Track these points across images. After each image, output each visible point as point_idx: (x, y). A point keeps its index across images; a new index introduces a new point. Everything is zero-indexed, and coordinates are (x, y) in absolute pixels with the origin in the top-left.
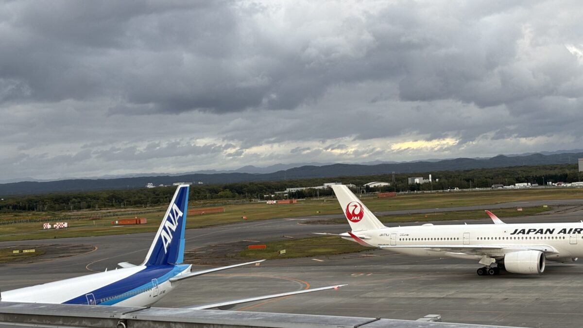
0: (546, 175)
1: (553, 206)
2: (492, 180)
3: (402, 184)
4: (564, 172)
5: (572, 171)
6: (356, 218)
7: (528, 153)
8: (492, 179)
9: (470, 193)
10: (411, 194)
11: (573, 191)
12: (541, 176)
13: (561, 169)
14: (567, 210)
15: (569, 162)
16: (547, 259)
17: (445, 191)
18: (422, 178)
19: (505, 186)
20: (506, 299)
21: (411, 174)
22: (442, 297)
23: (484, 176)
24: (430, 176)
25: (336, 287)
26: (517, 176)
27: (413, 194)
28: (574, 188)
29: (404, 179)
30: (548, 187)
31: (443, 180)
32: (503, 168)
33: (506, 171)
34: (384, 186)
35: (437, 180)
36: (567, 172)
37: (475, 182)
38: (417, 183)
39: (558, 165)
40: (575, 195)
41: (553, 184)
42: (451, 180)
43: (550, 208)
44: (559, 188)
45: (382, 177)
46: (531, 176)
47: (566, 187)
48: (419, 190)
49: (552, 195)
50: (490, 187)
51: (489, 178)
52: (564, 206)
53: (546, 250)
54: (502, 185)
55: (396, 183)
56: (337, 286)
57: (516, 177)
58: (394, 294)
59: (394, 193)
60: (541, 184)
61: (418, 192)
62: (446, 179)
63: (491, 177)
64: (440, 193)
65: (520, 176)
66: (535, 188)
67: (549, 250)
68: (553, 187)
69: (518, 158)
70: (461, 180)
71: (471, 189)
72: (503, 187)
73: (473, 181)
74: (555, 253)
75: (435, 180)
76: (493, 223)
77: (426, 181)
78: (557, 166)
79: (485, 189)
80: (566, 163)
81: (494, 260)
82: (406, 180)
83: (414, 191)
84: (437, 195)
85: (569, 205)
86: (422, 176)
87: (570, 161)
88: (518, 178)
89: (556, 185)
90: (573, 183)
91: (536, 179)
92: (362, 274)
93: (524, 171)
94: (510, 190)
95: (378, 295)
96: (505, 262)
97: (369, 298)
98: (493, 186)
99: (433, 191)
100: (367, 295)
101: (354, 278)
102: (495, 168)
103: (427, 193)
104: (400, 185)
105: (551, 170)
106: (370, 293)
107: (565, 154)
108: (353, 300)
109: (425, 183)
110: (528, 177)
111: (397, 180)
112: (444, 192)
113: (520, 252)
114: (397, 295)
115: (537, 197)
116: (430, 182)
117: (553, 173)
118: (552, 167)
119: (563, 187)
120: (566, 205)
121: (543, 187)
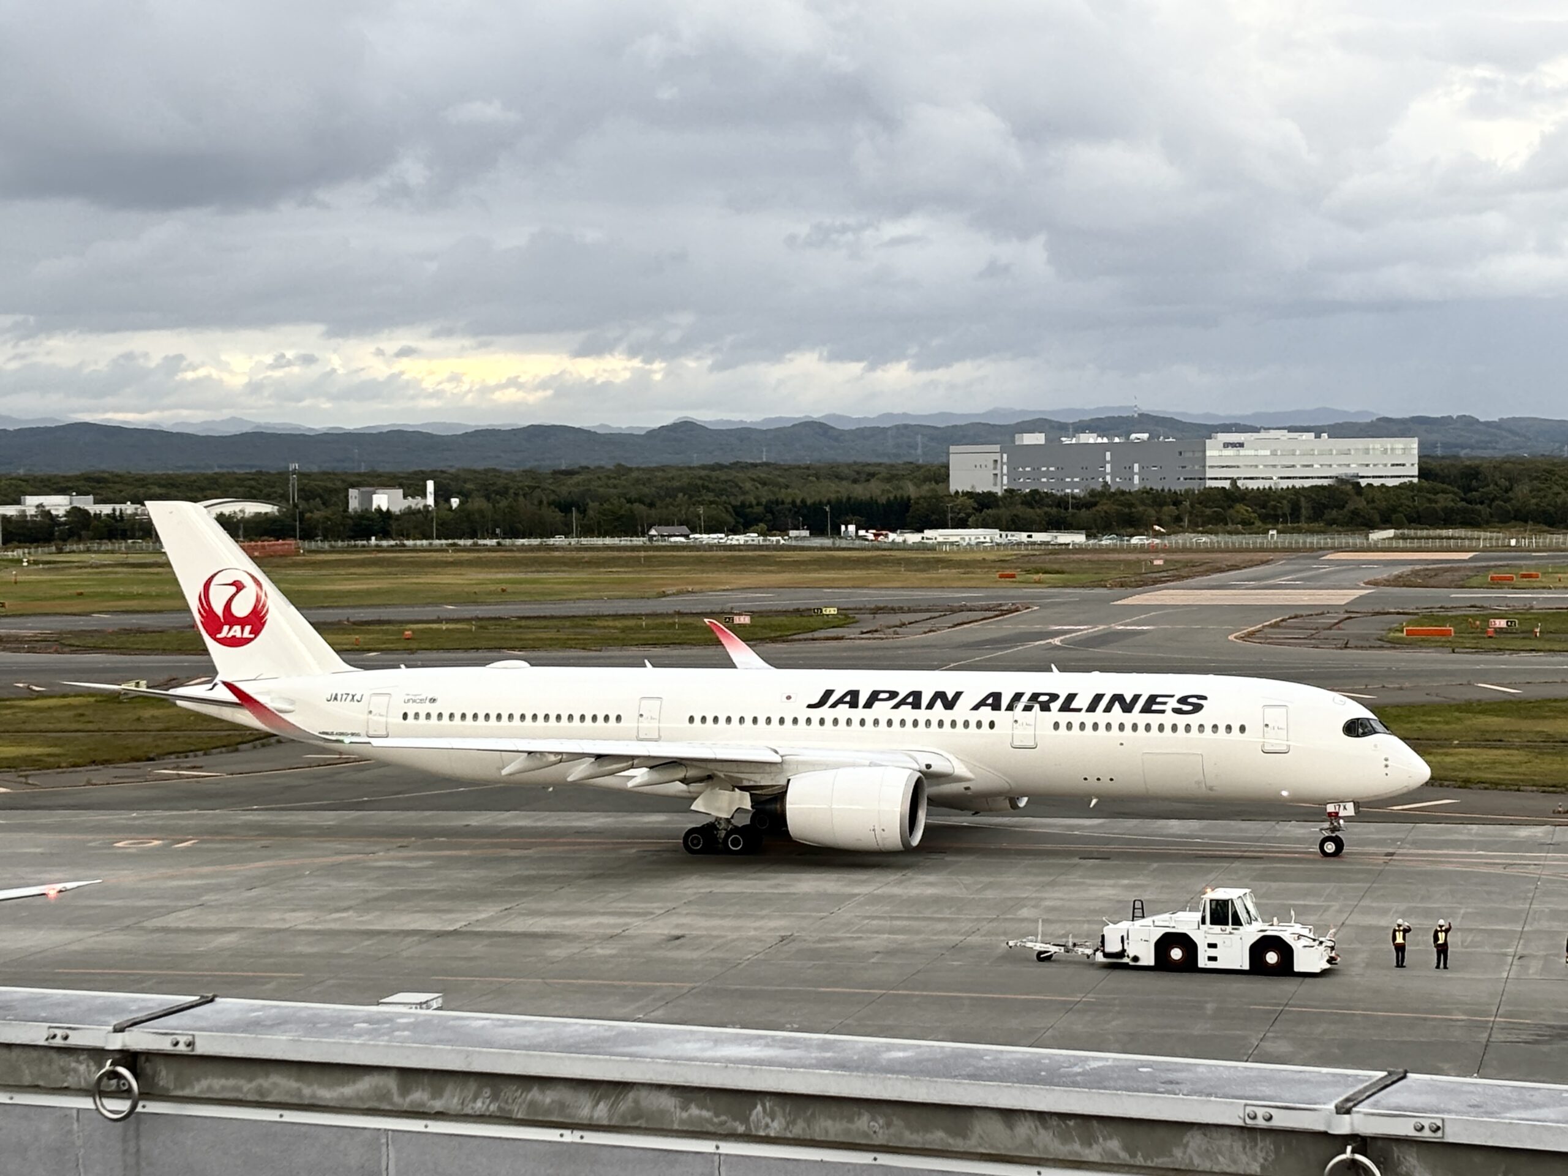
0: (839, 502)
1: (859, 610)
2: (653, 512)
3: (328, 512)
4: (899, 494)
5: (925, 489)
6: (236, 631)
7: (780, 419)
8: (651, 505)
9: (568, 554)
10: (355, 550)
11: (927, 561)
12: (821, 503)
13: (889, 479)
14: (903, 625)
15: (919, 456)
16: (933, 801)
17: (481, 542)
18: (400, 492)
19: (694, 531)
20: (678, 938)
21: (359, 475)
22: (451, 928)
23: (624, 495)
24: (430, 485)
25: (52, 890)
26: (741, 498)
27: (365, 549)
28: (932, 549)
29: (336, 491)
30: (844, 543)
31: (478, 503)
32: (690, 468)
33: (701, 478)
34: (258, 514)
35: (455, 502)
36: (911, 490)
37: (591, 513)
38: (379, 510)
39: (880, 465)
40: (933, 574)
41: (862, 533)
42: (503, 503)
43: (847, 617)
44: (878, 549)
45: (253, 483)
46: (789, 500)
47: (904, 547)
48: (385, 534)
49: (857, 573)
50: (643, 534)
51: (642, 502)
52: (893, 610)
53: (928, 766)
54: (685, 529)
55: (302, 506)
56: (60, 886)
57: (734, 503)
58: (276, 916)
59: (291, 542)
60: (817, 530)
61: (384, 543)
62: (488, 498)
63: (648, 501)
64: (465, 549)
65: (751, 499)
66: (800, 543)
67: (938, 766)
68: (858, 542)
69: (744, 434)
70: (541, 502)
71: (573, 541)
72: (687, 536)
73: (583, 511)
74: (959, 779)
75: (448, 501)
76: (733, 666)
77: (416, 503)
78: (877, 469)
79: (625, 541)
80: (910, 460)
81: (745, 801)
82: (342, 496)
83: (369, 539)
84: (450, 556)
85: (910, 611)
86: (401, 486)
87: (919, 451)
88: (743, 505)
89: (871, 536)
90: (928, 533)
91: (805, 511)
92: (156, 843)
93: (764, 484)
94: (711, 547)
95: (213, 920)
96: (788, 806)
97: (177, 930)
98: (653, 532)
99: (437, 542)
100: (171, 921)
101: (128, 858)
102: (662, 469)
103: (414, 550)
104: (317, 515)
105: (855, 481)
106: (182, 914)
107: (906, 426)
108: (117, 940)
109: (410, 512)
110: (777, 503)
111: (307, 494)
112: (475, 548)
113: (841, 771)
114: (284, 920)
115: (801, 575)
116: (426, 507)
117: (861, 492)
118: (858, 473)
119: (894, 547)
120: (901, 610)
121: (827, 542)
